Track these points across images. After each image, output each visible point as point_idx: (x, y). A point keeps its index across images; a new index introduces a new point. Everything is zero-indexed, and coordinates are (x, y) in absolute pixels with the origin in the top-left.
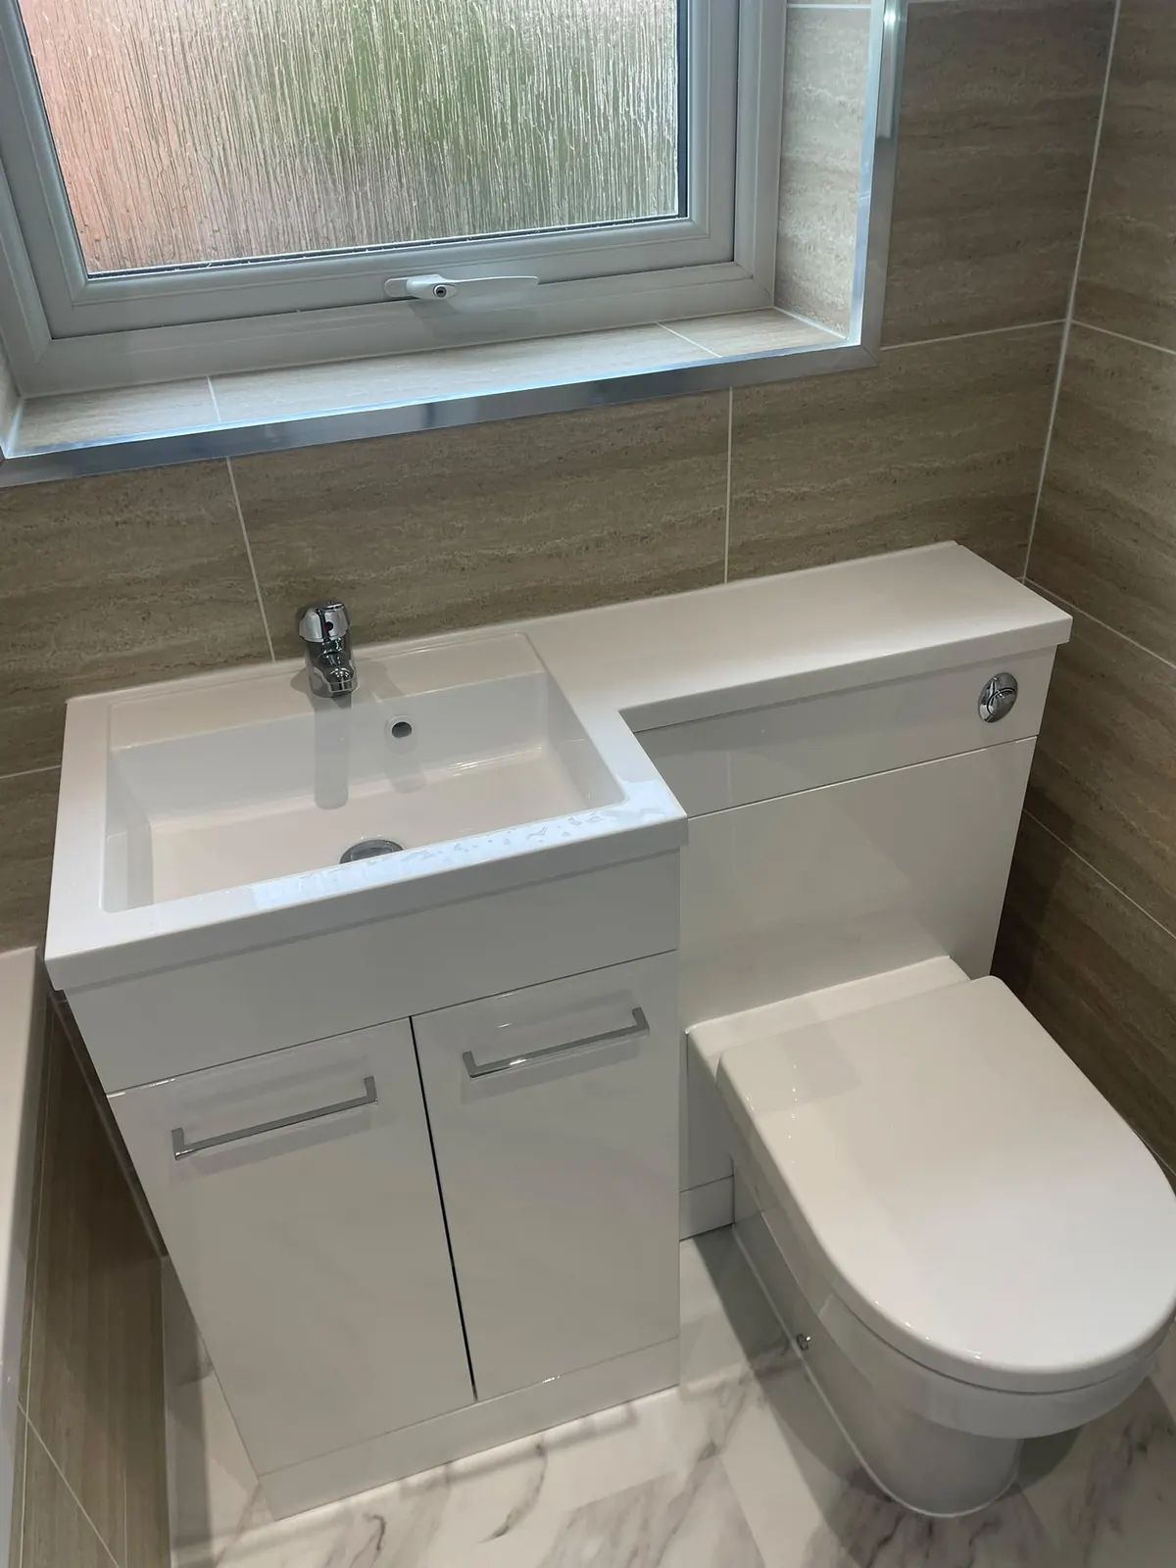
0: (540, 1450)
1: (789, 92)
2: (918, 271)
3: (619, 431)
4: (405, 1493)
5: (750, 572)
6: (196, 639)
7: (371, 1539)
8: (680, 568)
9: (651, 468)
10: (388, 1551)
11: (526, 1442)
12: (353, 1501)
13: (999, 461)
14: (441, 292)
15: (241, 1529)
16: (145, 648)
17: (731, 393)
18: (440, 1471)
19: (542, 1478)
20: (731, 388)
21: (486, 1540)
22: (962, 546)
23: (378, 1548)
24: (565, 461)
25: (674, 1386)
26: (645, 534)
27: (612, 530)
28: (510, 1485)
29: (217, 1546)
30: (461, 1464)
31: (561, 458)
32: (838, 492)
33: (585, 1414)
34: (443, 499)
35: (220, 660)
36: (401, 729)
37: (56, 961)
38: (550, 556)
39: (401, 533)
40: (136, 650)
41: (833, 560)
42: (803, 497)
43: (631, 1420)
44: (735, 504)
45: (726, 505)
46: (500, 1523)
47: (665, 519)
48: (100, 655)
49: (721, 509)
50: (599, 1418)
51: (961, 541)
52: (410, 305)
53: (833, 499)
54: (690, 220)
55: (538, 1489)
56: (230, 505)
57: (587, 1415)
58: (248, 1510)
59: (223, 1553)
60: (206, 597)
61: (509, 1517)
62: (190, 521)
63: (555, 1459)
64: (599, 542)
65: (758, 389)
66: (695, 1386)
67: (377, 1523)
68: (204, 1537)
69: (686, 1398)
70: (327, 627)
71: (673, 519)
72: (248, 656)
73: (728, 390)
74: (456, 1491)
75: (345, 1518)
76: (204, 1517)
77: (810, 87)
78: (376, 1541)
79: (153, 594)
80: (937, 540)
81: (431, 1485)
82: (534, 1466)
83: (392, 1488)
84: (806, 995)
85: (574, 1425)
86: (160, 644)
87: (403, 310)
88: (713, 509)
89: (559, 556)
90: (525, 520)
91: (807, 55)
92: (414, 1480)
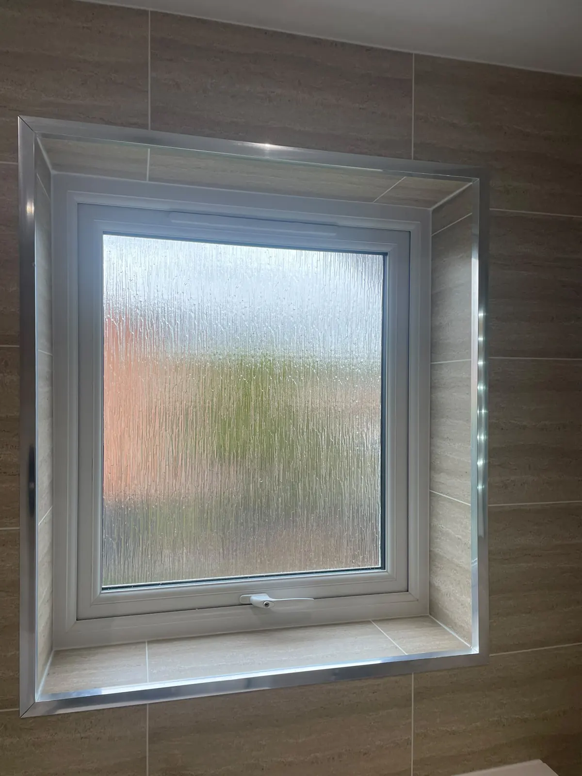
1: (432, 524)
2: (505, 618)
3: (354, 693)
8: (386, 772)
9: (371, 714)
13: (559, 715)
14: (267, 605)
17: (413, 676)
20: (413, 674)
22: (545, 764)
24: (324, 709)
26: (366, 752)
27: (347, 749)
31: (322, 707)
32: (473, 731)
34: (257, 728)
38: (313, 763)
39: (231, 747)
41: (472, 770)
42: (454, 733)
44: (416, 736)
45: (411, 736)
47: (377, 743)
49: (409, 738)
51: (545, 760)
52: (251, 608)
53: (470, 734)
54: (387, 572)
56: (143, 729)
64: (340, 755)
65: (427, 673)
71: (382, 743)
73: (411, 674)
77: (442, 526)
80: (530, 759)
88: (404, 738)
90: (300, 741)
91: (441, 513)
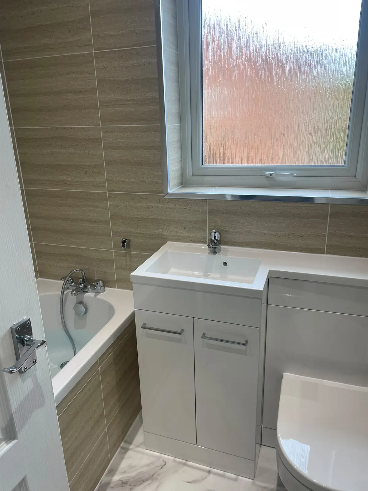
0: (209, 472)
3: (297, 209)
4: (174, 461)
5: (333, 253)
6: (194, 235)
7: (161, 465)
8: (311, 247)
9: (305, 219)
10: (163, 470)
11: (208, 468)
12: (162, 455)
14: (271, 175)
15: (138, 446)
16: (184, 235)
17: (330, 205)
18: (184, 461)
19: (206, 478)
21: (185, 482)
23: (161, 468)
25: (252, 479)
26: (302, 236)
27: (293, 233)
28: (197, 474)
29: (132, 447)
30: (189, 463)
32: (363, 237)
33: (225, 471)
34: (250, 216)
35: (197, 241)
36: (225, 264)
37: (132, 275)
38: (275, 236)
39: (240, 222)
40: (182, 235)
41: (361, 256)
42: (351, 236)
43: (236, 480)
44: (329, 234)
46: (190, 480)
47: (308, 233)
48: (176, 234)
49: (325, 234)
50: (228, 474)
52: (266, 177)
53: (362, 239)
54: (345, 166)
55: (203, 479)
56: (206, 209)
57: (225, 472)
58: (141, 444)
59: (132, 449)
60: (197, 227)
61: (193, 481)
62: (198, 211)
63: (211, 476)
64: (289, 235)
65: (338, 205)
66: (257, 483)
67: (164, 463)
68: (130, 443)
69: (254, 484)
70: (215, 237)
71: (310, 234)
72: (202, 242)
74: (185, 468)
75: (159, 458)
76: (133, 440)
78: (162, 466)
79: (188, 224)
81: (180, 463)
82: (206, 474)
83: (172, 458)
84: (324, 380)
85: (222, 472)
86: (187, 235)
87: (264, 178)
88: (322, 233)
89: (278, 236)
90: (270, 225)
92: (178, 460)
